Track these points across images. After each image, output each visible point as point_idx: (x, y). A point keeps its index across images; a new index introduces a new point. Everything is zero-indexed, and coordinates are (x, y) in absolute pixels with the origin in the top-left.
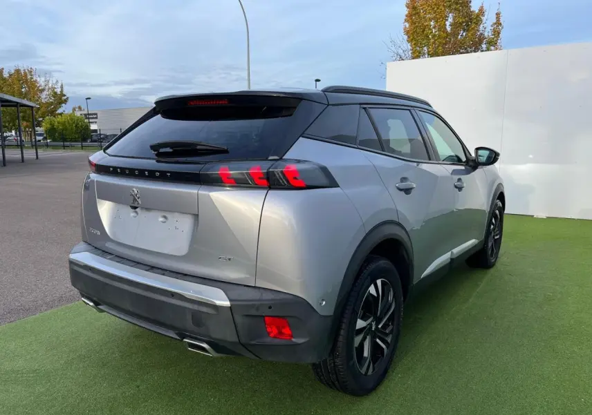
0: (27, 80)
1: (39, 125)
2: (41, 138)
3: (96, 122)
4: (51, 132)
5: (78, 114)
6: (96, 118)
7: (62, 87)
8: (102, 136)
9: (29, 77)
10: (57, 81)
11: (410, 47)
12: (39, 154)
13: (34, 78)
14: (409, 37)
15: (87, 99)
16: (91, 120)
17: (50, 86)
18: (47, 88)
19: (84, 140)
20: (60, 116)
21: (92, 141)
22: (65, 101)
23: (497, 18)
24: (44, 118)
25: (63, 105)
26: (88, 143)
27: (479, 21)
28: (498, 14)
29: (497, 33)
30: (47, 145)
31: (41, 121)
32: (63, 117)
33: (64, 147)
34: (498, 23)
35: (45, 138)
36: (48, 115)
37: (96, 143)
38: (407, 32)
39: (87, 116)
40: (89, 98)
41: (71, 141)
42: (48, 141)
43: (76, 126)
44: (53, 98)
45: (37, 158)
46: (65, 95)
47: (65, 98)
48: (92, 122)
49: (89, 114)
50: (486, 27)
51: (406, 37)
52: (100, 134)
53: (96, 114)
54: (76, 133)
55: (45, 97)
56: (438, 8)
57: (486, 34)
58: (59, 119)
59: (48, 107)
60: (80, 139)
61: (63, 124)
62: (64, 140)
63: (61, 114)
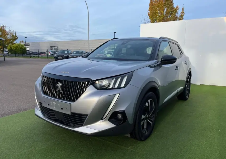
0: (2, 30)
1: (6, 48)
2: (7, 53)
3: (29, 47)
4: (11, 50)
5: (22, 44)
6: (29, 45)
7: (16, 33)
8: (31, 53)
9: (3, 29)
10: (14, 31)
11: (150, 21)
12: (5, 59)
13: (5, 29)
14: (150, 17)
15: (25, 38)
16: (27, 46)
17: (11, 32)
18: (10, 33)
19: (24, 54)
20: (14, 44)
21: (27, 54)
22: (17, 39)
23: (182, 10)
24: (8, 45)
25: (16, 40)
26: (26, 55)
27: (176, 11)
28: (183, 9)
29: (182, 16)
30: (9, 56)
31: (7, 46)
32: (16, 45)
33: (16, 56)
34: (183, 12)
35: (8, 53)
36: (10, 44)
37: (28, 55)
38: (149, 15)
39: (25, 45)
40: (26, 38)
41: (18, 54)
42: (10, 54)
43: (20, 49)
44: (12, 37)
45: (4, 60)
46: (17, 36)
47: (17, 37)
48: (27, 47)
49: (26, 44)
50: (179, 14)
51: (148, 17)
52: (30, 52)
53: (29, 44)
54: (21, 51)
55: (9, 37)
56: (161, 6)
57: (178, 16)
58: (14, 45)
59: (10, 41)
60: (22, 53)
61: (16, 47)
62: (16, 54)
63: (15, 44)
